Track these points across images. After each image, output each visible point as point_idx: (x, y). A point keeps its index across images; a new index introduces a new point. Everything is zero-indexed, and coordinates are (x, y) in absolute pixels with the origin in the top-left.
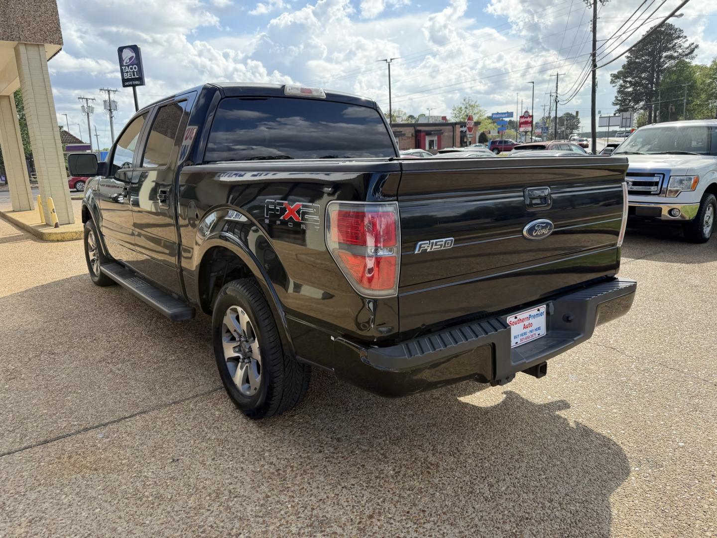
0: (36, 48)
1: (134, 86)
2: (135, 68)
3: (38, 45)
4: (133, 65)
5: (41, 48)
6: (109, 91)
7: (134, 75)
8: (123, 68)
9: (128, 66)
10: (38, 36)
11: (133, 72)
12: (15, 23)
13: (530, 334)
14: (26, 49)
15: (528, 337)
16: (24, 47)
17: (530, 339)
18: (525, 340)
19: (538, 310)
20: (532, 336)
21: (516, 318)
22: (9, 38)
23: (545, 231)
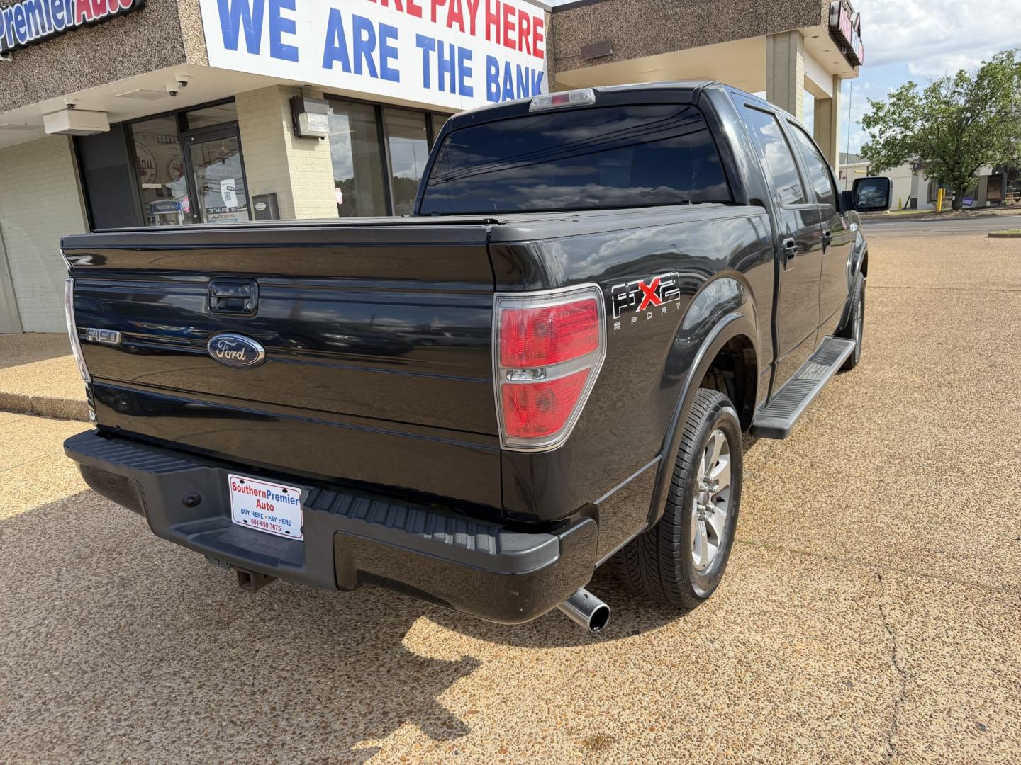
0: (785, 39)
3: (789, 33)
5: (792, 36)
12: (764, 11)
13: (270, 522)
14: (774, 42)
15: (266, 525)
16: (771, 40)
17: (269, 529)
18: (260, 526)
19: (285, 491)
20: (273, 527)
21: (242, 482)
22: (754, 33)
23: (238, 355)
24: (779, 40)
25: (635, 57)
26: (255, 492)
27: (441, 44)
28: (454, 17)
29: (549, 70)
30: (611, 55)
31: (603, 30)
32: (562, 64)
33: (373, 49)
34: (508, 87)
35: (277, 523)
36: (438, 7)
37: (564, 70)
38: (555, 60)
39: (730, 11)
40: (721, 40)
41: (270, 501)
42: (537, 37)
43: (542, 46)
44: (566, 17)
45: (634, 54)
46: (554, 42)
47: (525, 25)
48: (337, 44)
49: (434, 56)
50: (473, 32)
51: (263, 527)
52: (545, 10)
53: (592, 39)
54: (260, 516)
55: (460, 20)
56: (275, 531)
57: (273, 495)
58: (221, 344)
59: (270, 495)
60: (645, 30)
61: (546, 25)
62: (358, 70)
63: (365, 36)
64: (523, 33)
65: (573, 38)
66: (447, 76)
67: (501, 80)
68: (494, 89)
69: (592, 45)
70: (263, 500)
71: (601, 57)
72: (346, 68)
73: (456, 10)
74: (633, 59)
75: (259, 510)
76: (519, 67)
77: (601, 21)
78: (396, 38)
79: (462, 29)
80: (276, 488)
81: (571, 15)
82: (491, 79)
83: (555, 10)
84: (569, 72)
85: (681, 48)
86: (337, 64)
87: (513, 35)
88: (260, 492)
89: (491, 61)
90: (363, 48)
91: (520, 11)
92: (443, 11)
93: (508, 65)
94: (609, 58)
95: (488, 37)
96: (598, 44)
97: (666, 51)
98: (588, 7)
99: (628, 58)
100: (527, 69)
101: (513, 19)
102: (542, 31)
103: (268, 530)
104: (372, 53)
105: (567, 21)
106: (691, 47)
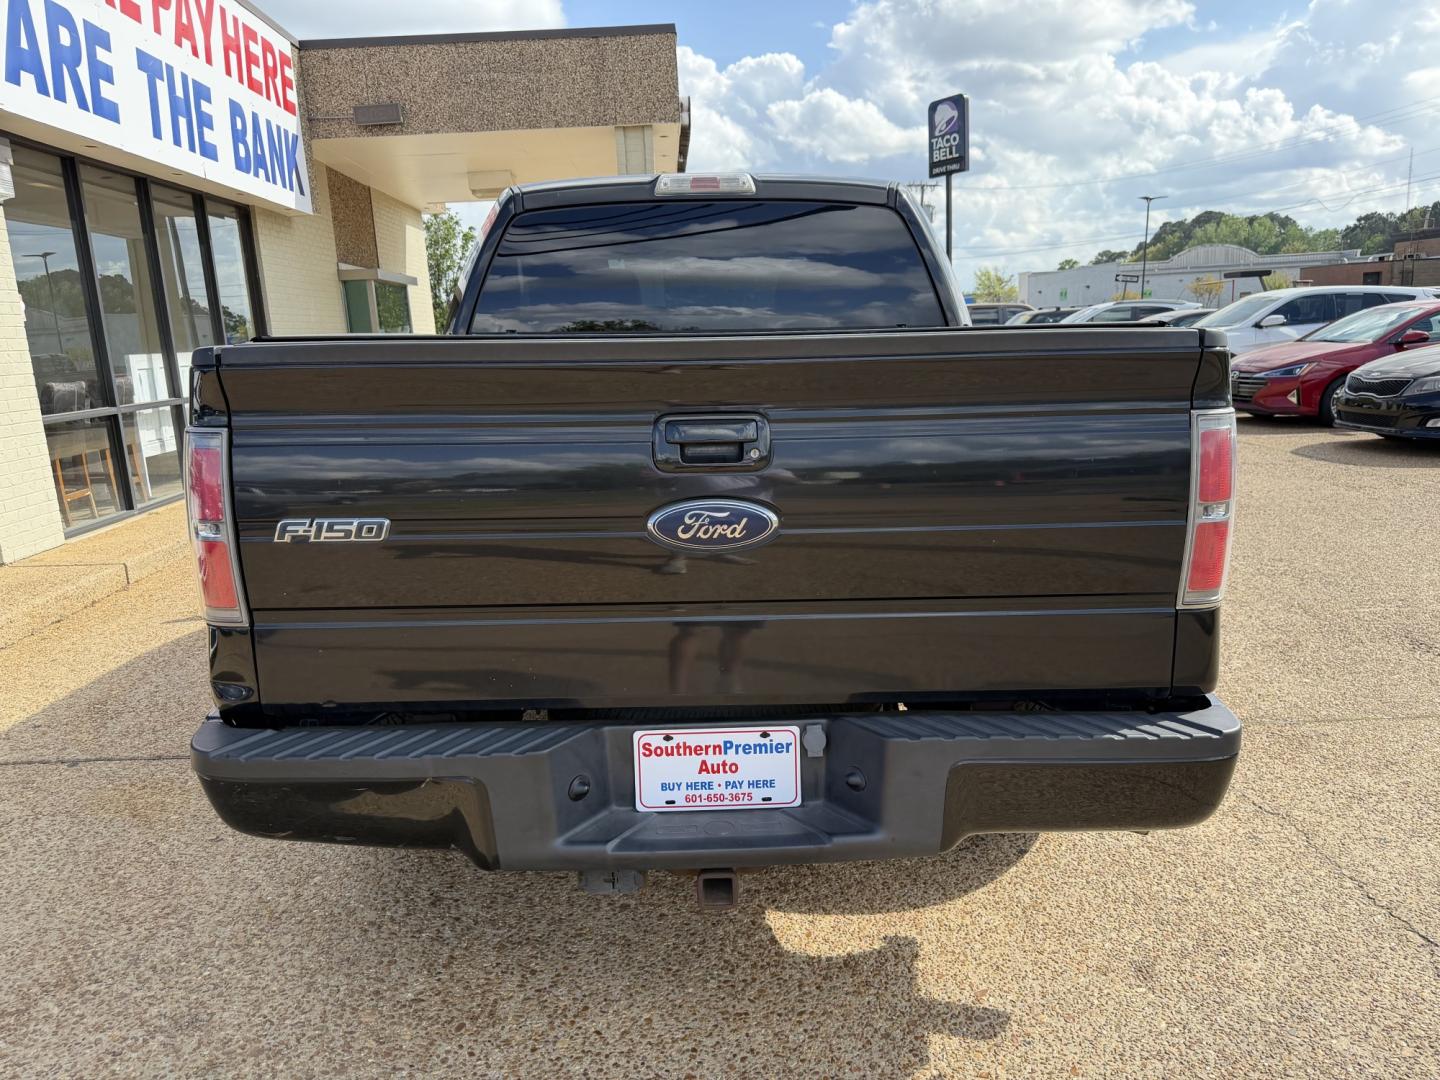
0: (638, 134)
1: (949, 174)
2: (955, 139)
3: (643, 127)
4: (951, 134)
5: (647, 132)
6: (923, 187)
7: (951, 153)
8: (934, 141)
9: (943, 137)
10: (643, 112)
11: (951, 147)
12: (611, 95)
13: (727, 792)
14: (625, 136)
15: (722, 798)
16: (621, 132)
17: (726, 802)
18: (705, 802)
19: (765, 735)
20: (736, 797)
21: (668, 738)
22: (600, 121)
23: (728, 532)
24: (631, 134)
25: (437, 131)
26: (697, 750)
27: (170, 69)
28: (183, 32)
29: (304, 134)
30: (400, 124)
31: (386, 87)
32: (322, 128)
33: (78, 62)
34: (259, 152)
35: (745, 789)
36: (162, 11)
37: (326, 138)
38: (310, 120)
39: (567, 89)
40: (558, 125)
41: (731, 757)
42: (286, 83)
43: (293, 96)
44: (324, 59)
45: (436, 127)
46: (305, 93)
47: (270, 63)
48: (24, 44)
49: (162, 87)
50: (209, 60)
51: (713, 803)
52: (292, 44)
53: (368, 98)
54: (710, 785)
55: (192, 38)
56: (740, 802)
57: (737, 747)
58: (691, 518)
59: (731, 747)
60: (450, 96)
61: (294, 65)
62: (60, 96)
63: (65, 38)
64: (270, 73)
65: (337, 91)
66: (182, 121)
67: (249, 138)
68: (242, 153)
69: (369, 107)
70: (713, 759)
71: (385, 125)
72: (42, 89)
73: (184, 20)
74: (434, 135)
75: (705, 777)
76: (268, 123)
77: (381, 72)
78: (108, 49)
79: (195, 53)
80: (748, 735)
81: (332, 58)
82: (238, 137)
83: (303, 46)
84: (333, 141)
85: (503, 128)
86: (28, 79)
87: (258, 74)
88: (707, 747)
89: (235, 110)
90: (66, 58)
91: (263, 39)
92: (168, 17)
93: (255, 117)
94: (398, 128)
95: (228, 72)
96: (378, 106)
97: (481, 128)
98: (360, 50)
99: (427, 132)
100: (278, 128)
101: (256, 49)
102: (290, 73)
103: (727, 804)
104: (78, 69)
105: (324, 65)
106: (517, 128)
